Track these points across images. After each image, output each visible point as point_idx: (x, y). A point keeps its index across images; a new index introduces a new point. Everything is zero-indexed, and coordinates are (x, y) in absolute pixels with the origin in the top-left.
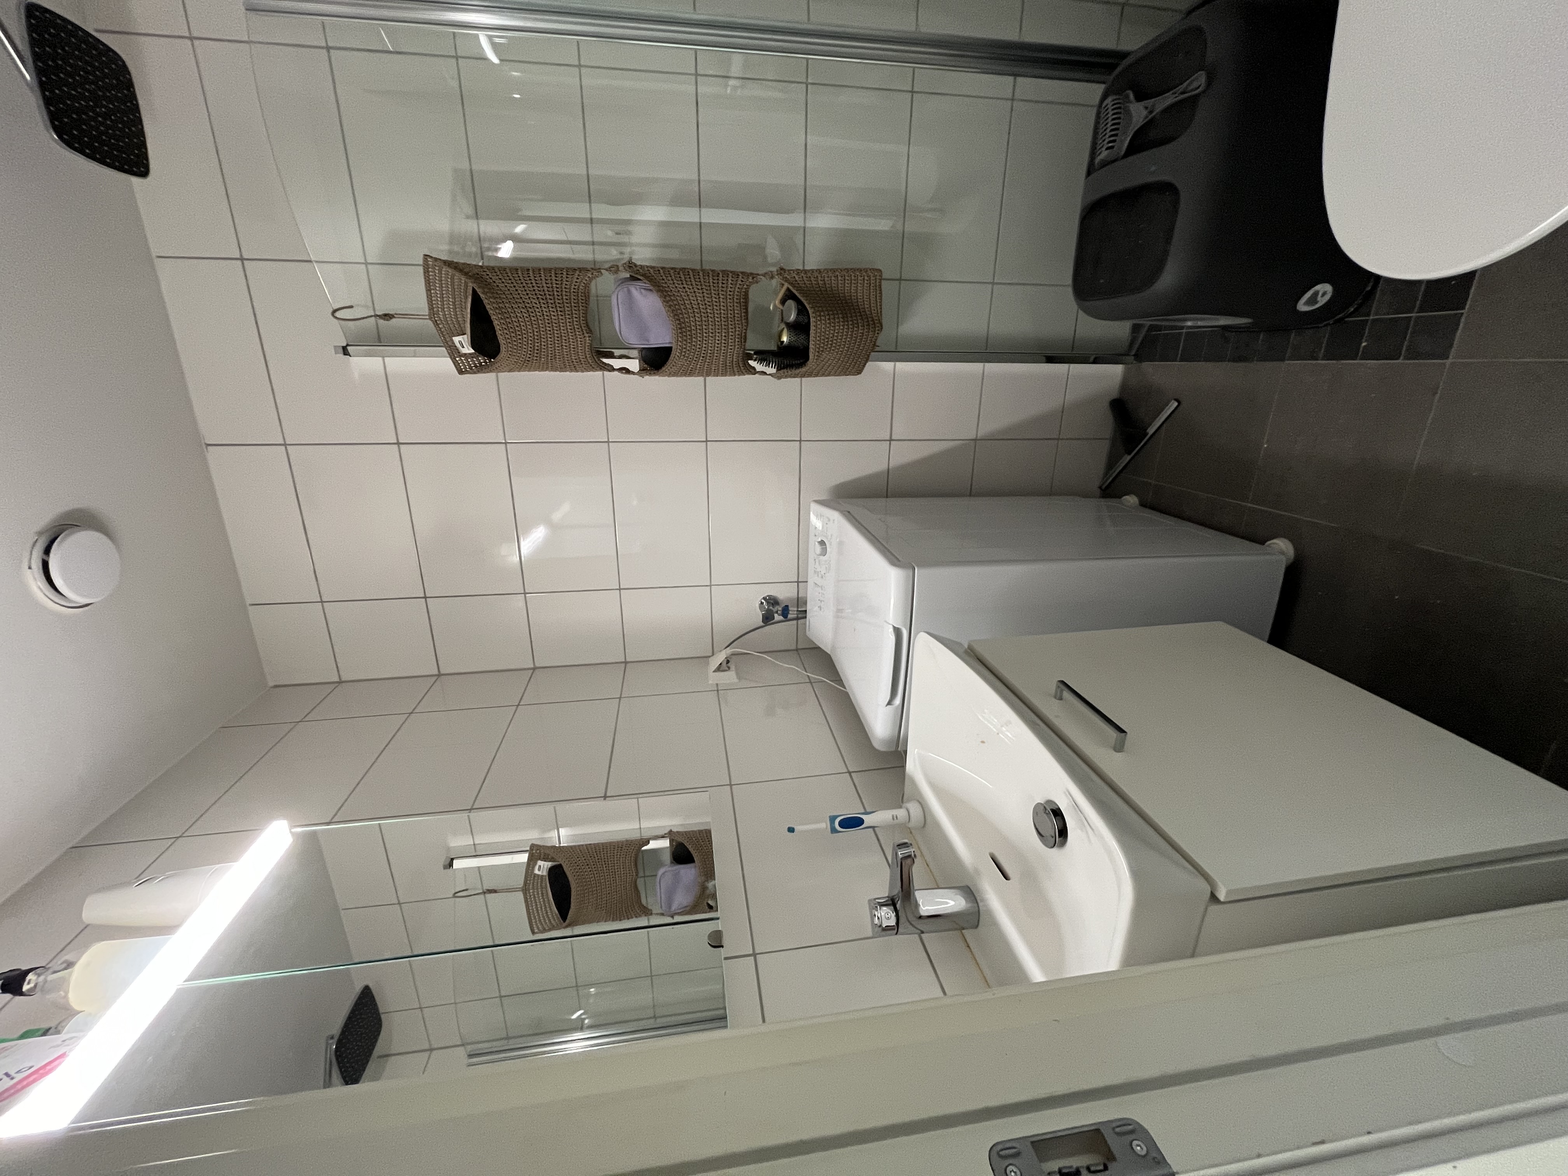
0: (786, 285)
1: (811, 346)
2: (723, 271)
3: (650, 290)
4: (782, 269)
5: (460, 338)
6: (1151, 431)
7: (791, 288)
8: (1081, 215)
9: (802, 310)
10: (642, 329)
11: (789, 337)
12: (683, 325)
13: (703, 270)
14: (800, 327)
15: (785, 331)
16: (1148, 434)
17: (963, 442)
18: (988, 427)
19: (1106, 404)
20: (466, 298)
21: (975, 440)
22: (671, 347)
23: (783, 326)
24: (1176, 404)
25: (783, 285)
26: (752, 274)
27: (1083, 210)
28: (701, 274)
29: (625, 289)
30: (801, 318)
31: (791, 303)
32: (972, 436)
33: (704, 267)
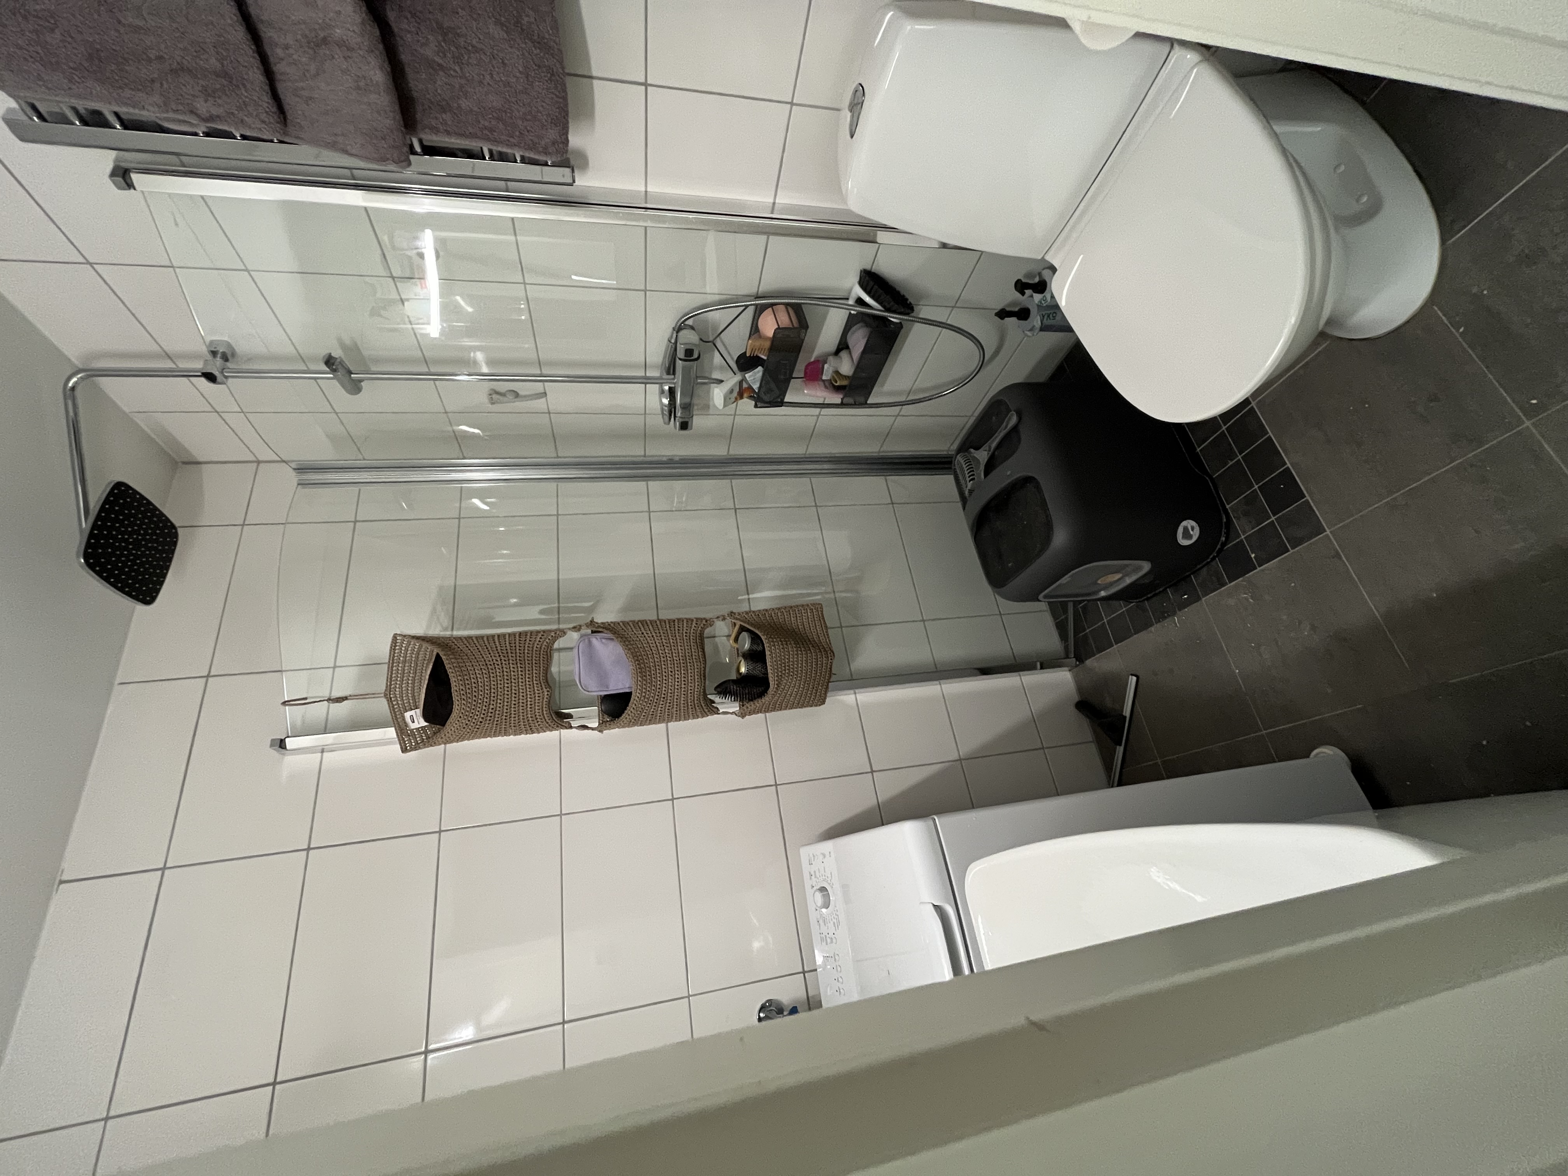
0: (738, 623)
1: (770, 675)
2: (679, 620)
3: (612, 639)
4: (732, 612)
5: (412, 713)
6: (1127, 712)
7: (742, 624)
8: (972, 534)
9: (755, 638)
10: (602, 677)
11: (747, 666)
12: (642, 665)
13: (660, 621)
14: (756, 656)
15: (743, 663)
16: (1126, 717)
17: (947, 764)
18: (967, 746)
19: (1073, 708)
20: (428, 664)
21: (960, 760)
22: (631, 693)
23: (741, 658)
24: (1135, 678)
25: (735, 624)
26: (704, 619)
27: (972, 530)
28: (658, 622)
29: (586, 641)
30: (755, 647)
31: (745, 635)
32: (955, 756)
33: (660, 618)
